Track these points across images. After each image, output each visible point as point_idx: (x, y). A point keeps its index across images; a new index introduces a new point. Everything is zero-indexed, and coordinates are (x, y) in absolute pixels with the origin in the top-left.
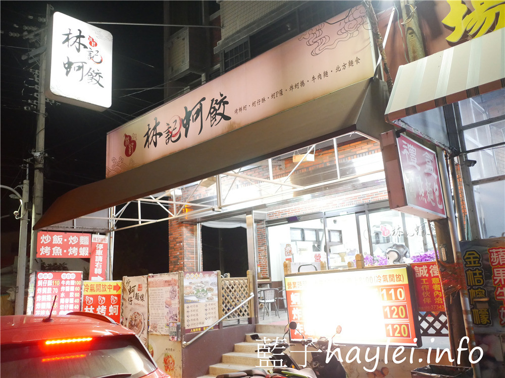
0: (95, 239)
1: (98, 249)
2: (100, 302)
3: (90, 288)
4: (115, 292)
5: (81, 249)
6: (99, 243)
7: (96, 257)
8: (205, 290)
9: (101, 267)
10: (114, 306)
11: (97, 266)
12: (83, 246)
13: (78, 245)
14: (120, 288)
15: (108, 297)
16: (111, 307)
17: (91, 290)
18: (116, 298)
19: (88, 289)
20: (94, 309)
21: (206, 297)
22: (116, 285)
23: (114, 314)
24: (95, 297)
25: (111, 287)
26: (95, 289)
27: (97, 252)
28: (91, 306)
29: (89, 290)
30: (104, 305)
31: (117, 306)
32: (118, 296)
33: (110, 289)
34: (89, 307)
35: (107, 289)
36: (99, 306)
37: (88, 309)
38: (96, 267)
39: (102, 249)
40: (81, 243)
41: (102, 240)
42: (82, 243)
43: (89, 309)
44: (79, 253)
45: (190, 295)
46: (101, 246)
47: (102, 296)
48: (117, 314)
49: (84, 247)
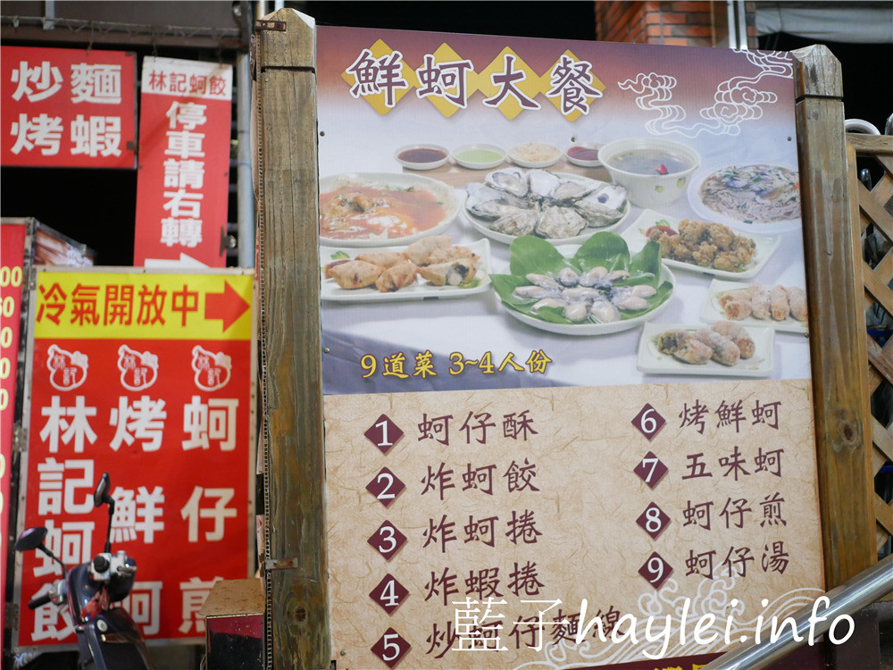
0: (158, 79)
1: (180, 127)
2: (130, 378)
3: (69, 305)
4: (214, 330)
5: (79, 121)
6: (185, 100)
7: (170, 165)
8: (636, 244)
9: (196, 212)
10: (213, 402)
11: (173, 205)
12: (89, 110)
13: (63, 107)
14: (243, 306)
15: (174, 354)
16: (194, 407)
17: (78, 313)
18: (222, 360)
19: (62, 307)
20: (93, 411)
21: (655, 329)
22: (220, 289)
23: (214, 443)
24: (102, 352)
25: (190, 302)
26: (100, 310)
27: (172, 142)
28: (80, 400)
29: (66, 316)
30: (154, 394)
31: (233, 404)
32: (236, 350)
33: (184, 309)
34: (68, 400)
35: (167, 313)
36: (123, 401)
37: (62, 411)
38: (168, 214)
39: (198, 129)
40: (81, 95)
41: (200, 85)
42: (86, 97)
43: (70, 411)
44: (66, 142)
45: (420, 289)
46: (195, 115)
47: (140, 345)
48: (229, 446)
49: (97, 114)
